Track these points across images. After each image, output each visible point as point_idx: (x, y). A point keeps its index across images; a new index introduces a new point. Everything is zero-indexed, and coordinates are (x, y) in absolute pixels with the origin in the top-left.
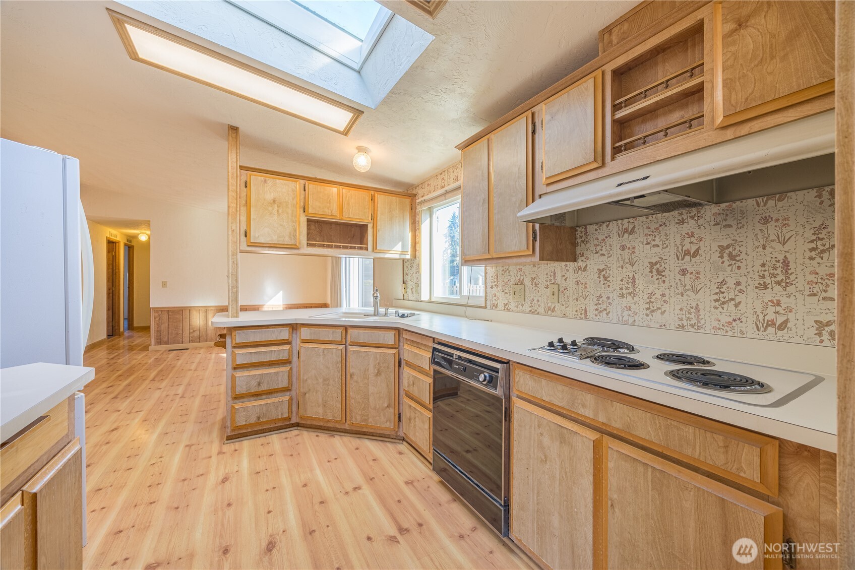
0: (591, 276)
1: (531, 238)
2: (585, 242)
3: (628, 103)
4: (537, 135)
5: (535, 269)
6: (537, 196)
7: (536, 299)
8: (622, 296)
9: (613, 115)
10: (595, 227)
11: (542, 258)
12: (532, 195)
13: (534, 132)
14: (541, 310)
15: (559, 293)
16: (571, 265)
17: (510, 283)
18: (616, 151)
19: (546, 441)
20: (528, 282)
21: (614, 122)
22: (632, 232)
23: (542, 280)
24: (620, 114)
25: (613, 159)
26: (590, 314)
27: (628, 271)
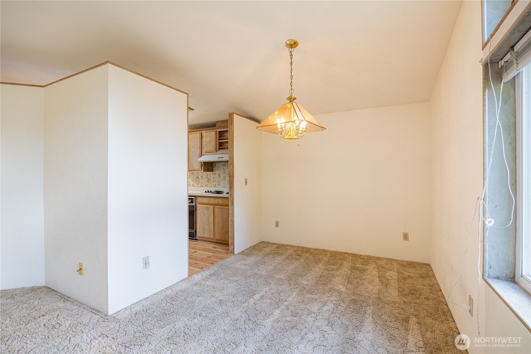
0: (216, 176)
1: (201, 166)
2: (215, 167)
3: (222, 139)
4: (202, 139)
5: (202, 173)
6: (203, 155)
7: (202, 182)
8: (223, 181)
9: (219, 141)
10: (217, 163)
11: (204, 171)
12: (201, 155)
13: (202, 138)
14: (204, 186)
15: (209, 180)
16: (212, 172)
17: (194, 178)
18: (219, 149)
19: (205, 211)
20: (200, 177)
21: (219, 142)
22: (225, 165)
23: (204, 177)
24: (220, 141)
25: (219, 151)
26: (216, 186)
27: (224, 175)
